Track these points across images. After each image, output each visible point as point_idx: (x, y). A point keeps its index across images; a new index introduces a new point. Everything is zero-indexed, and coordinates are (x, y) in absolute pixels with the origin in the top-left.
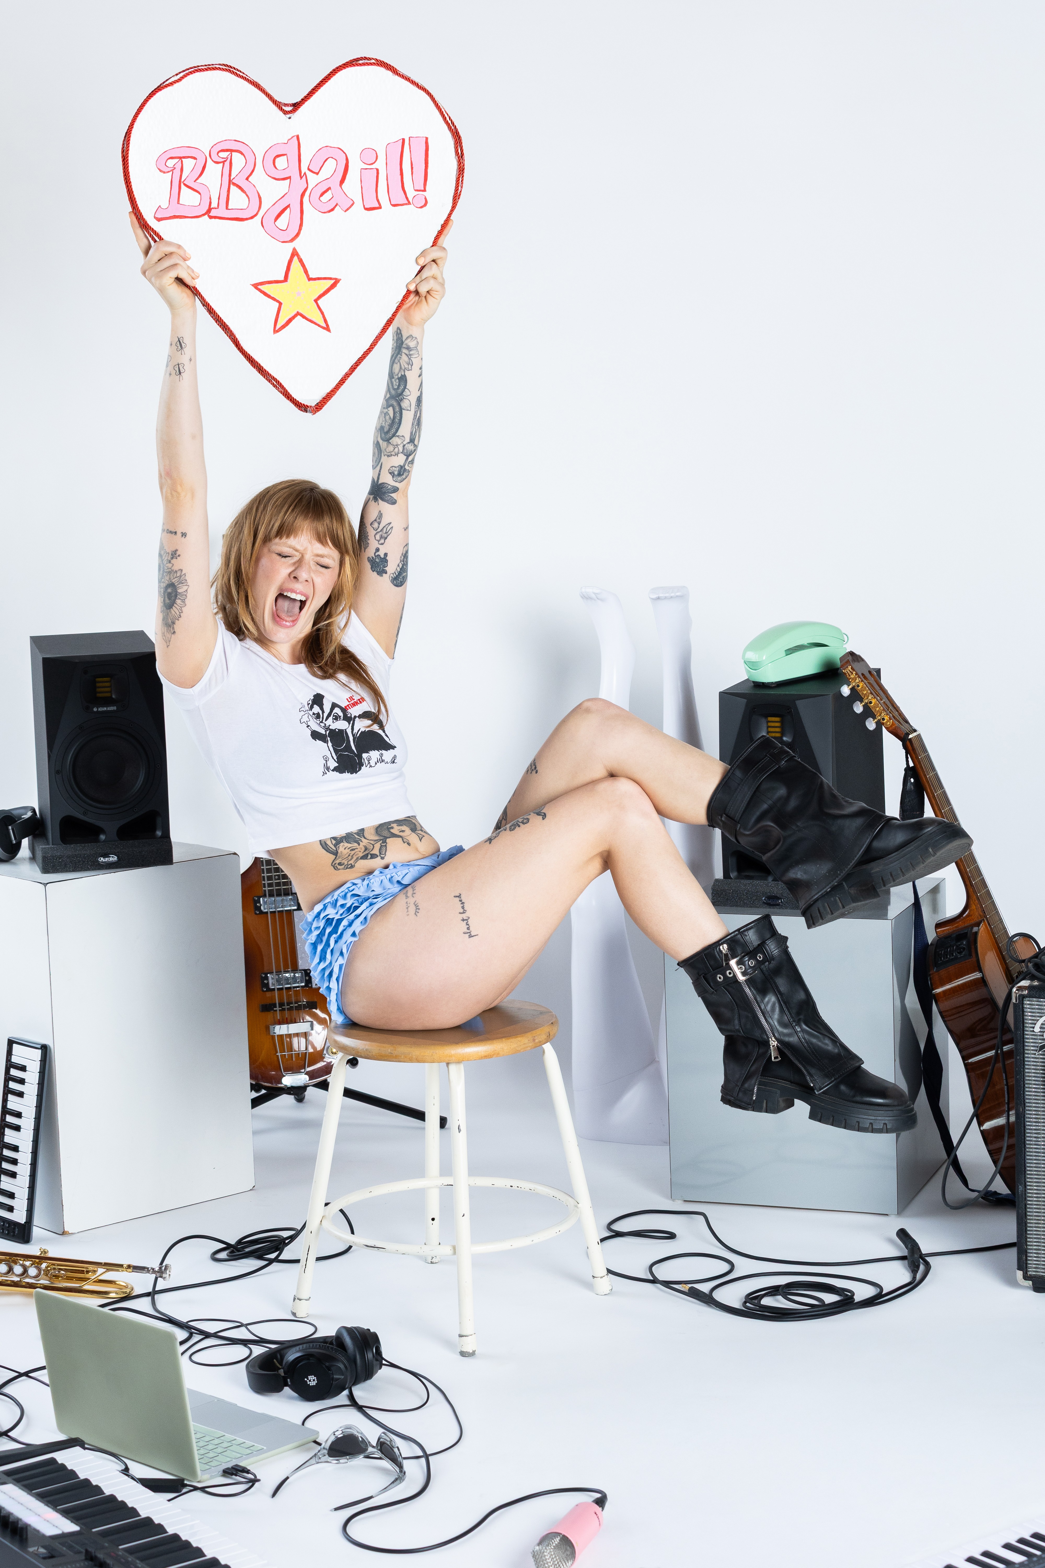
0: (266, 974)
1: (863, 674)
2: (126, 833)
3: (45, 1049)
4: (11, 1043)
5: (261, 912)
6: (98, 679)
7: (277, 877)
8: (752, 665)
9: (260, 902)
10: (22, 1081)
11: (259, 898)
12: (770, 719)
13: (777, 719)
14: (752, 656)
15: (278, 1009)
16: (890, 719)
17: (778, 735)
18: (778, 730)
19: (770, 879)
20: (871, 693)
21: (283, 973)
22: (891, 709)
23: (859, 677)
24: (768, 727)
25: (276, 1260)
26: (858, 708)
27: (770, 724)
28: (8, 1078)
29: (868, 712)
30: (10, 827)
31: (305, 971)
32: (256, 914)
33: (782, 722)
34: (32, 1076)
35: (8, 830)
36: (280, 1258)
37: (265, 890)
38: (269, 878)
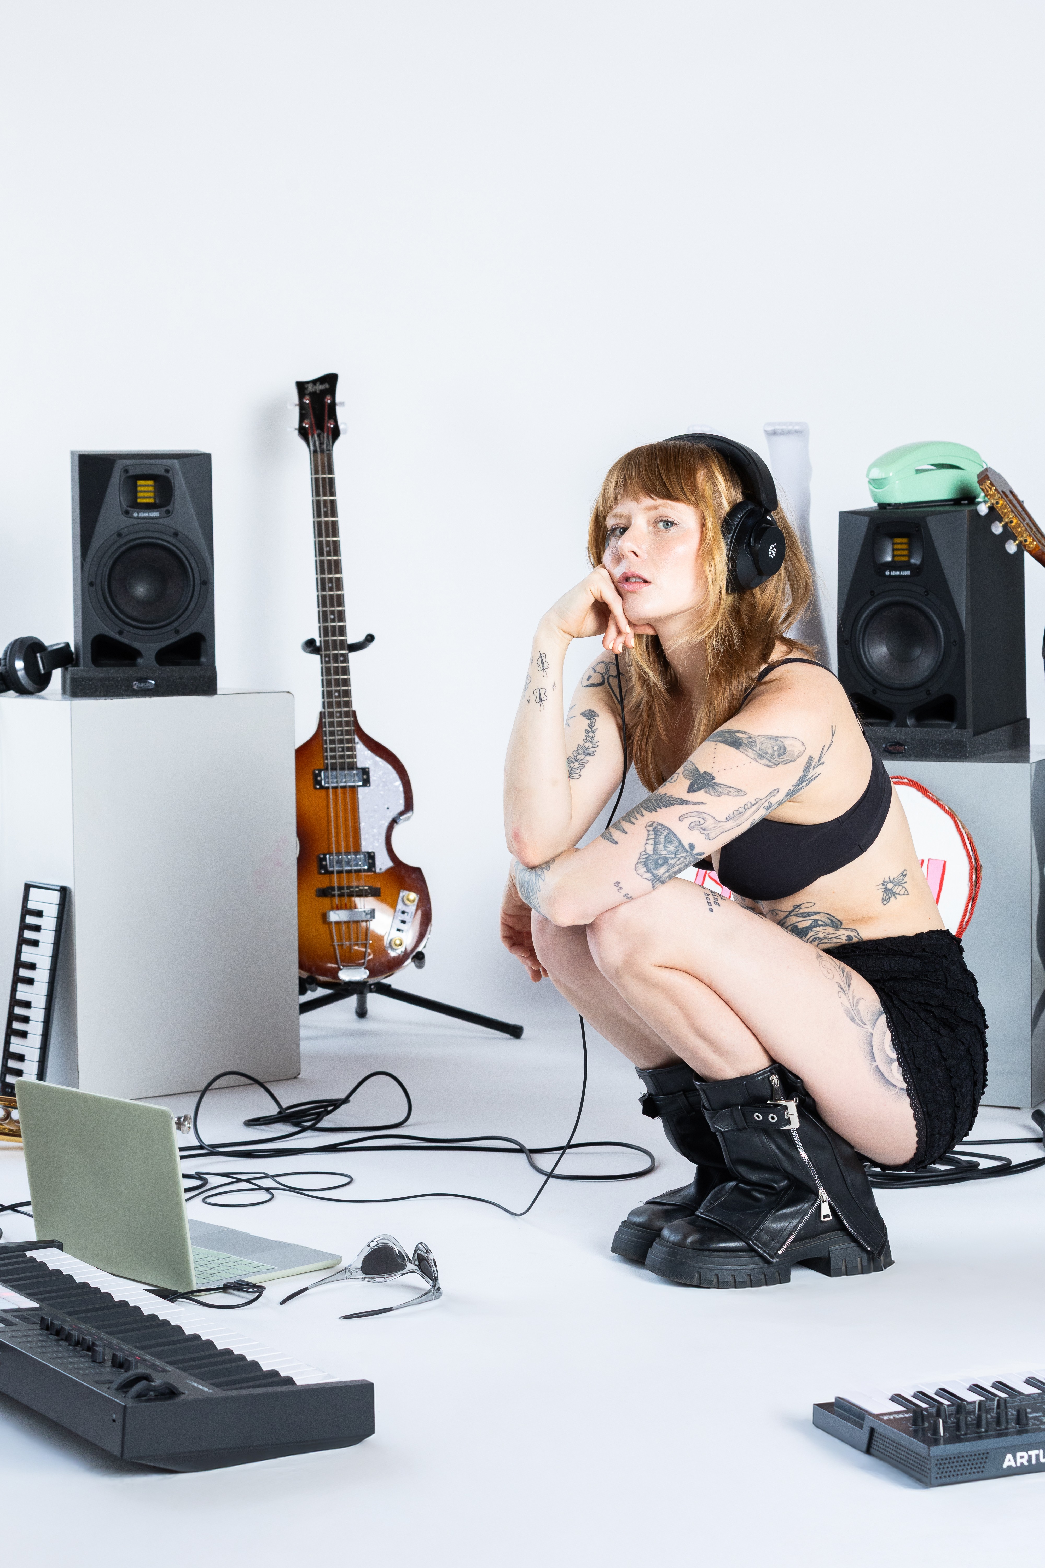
0: (325, 855)
1: (1003, 492)
2: (165, 657)
3: (64, 892)
4: (28, 887)
5: (322, 787)
6: (140, 482)
7: (340, 749)
8: (880, 486)
9: (320, 776)
10: (37, 928)
11: (320, 771)
12: (896, 540)
13: (905, 540)
14: (876, 474)
15: (336, 892)
16: (1034, 540)
17: (905, 559)
18: (905, 552)
19: (893, 724)
20: (1012, 511)
21: (343, 854)
22: (1034, 532)
23: (998, 493)
24: (894, 550)
25: (313, 1128)
26: (997, 529)
27: (896, 547)
28: (24, 926)
29: (1009, 534)
30: (38, 655)
31: (369, 853)
32: (316, 789)
33: (910, 544)
34: (49, 923)
35: (36, 658)
36: (319, 1125)
37: (327, 763)
38: (333, 750)
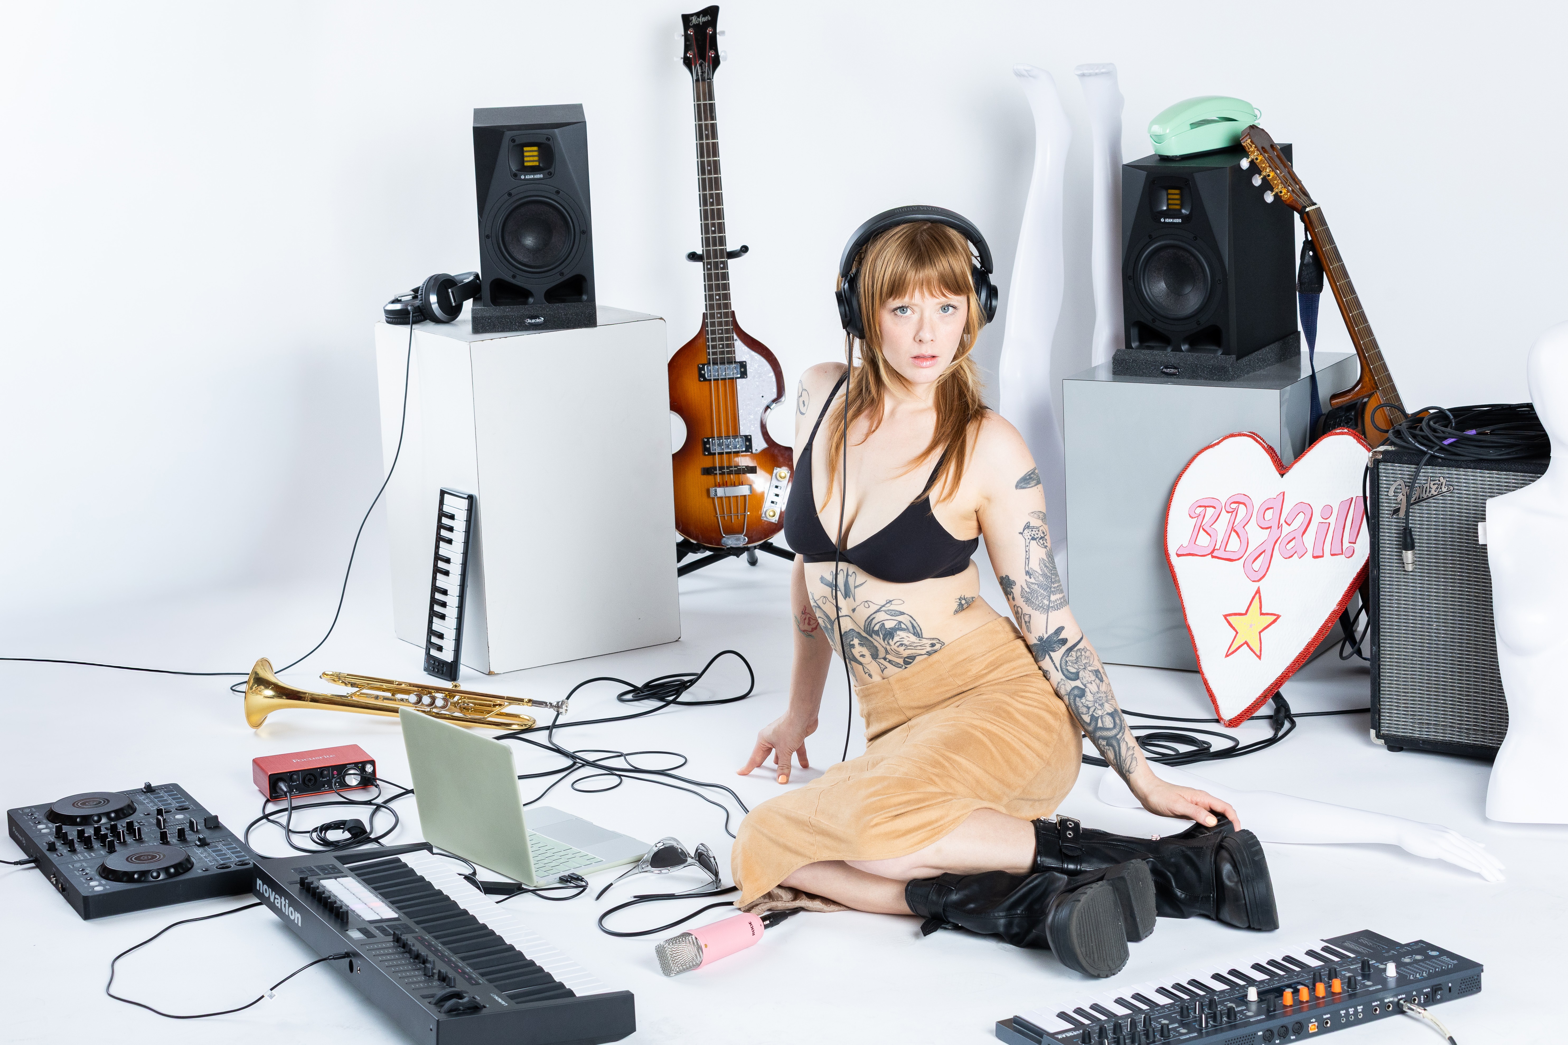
0: (708, 439)
1: (1263, 148)
2: (553, 295)
3: (471, 498)
4: (443, 493)
5: (705, 380)
6: (525, 149)
7: (721, 346)
8: (1158, 139)
9: (704, 370)
10: (451, 529)
11: (704, 365)
12: (1170, 191)
13: (1177, 191)
14: (1157, 129)
15: (718, 472)
16: (1288, 191)
17: (1178, 207)
18: (1178, 202)
19: (1169, 349)
20: (1270, 166)
21: (724, 438)
22: (1290, 183)
23: (1258, 150)
24: (1168, 199)
25: (674, 702)
26: (1257, 181)
27: (1170, 196)
28: (440, 526)
29: (1267, 185)
30: (450, 290)
31: (746, 436)
32: (700, 381)
33: (1181, 194)
34: (460, 525)
35: (448, 293)
36: (678, 700)
37: (710, 359)
38: (714, 347)
